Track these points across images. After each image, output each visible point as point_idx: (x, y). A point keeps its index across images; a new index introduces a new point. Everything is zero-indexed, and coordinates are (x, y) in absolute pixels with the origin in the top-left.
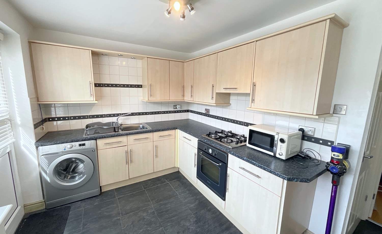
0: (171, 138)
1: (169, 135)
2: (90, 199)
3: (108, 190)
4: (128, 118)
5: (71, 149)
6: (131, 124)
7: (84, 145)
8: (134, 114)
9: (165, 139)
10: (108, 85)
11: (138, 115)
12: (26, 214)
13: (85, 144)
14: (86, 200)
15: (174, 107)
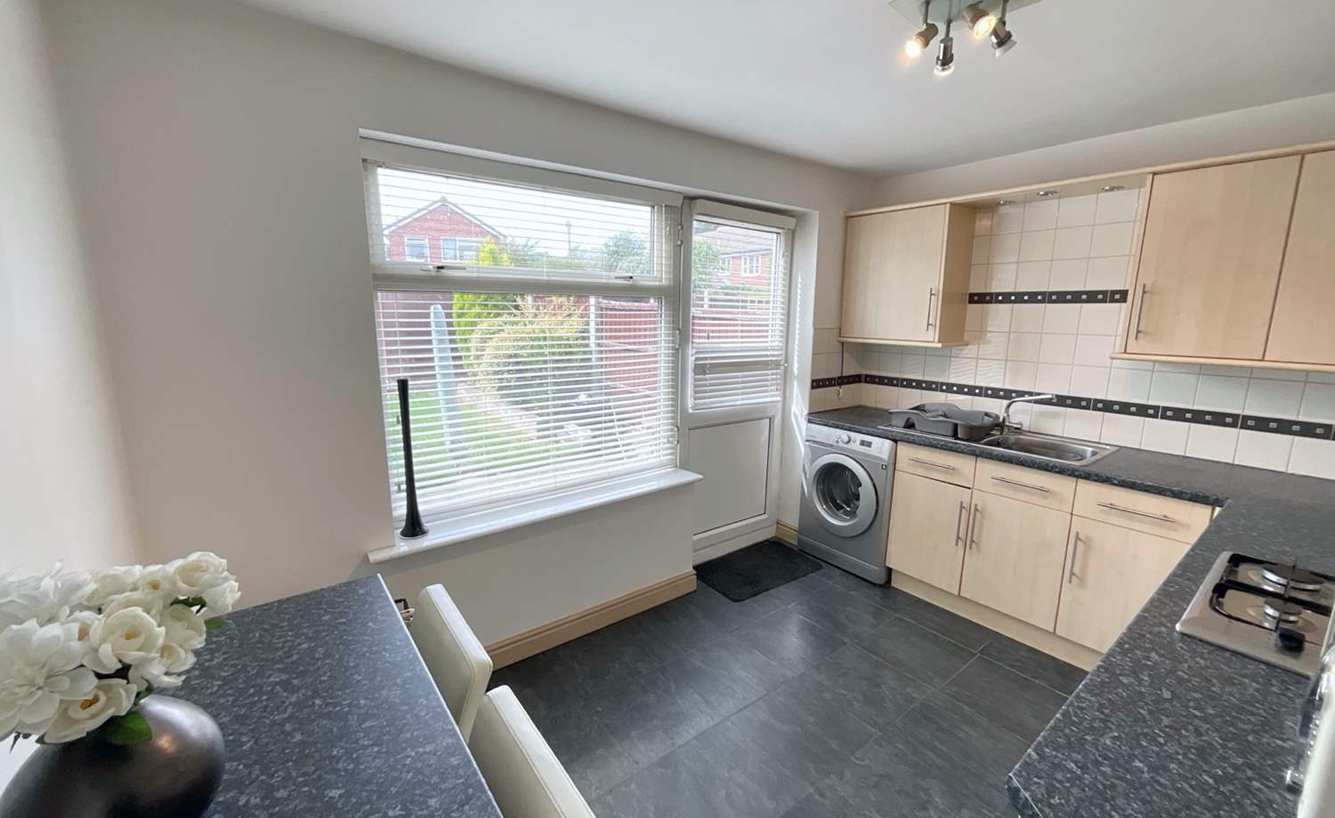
0: (1172, 534)
1: (1166, 519)
2: (869, 584)
3: (905, 590)
4: (1056, 415)
5: (845, 446)
6: (1062, 437)
7: (869, 444)
8: (1084, 403)
9: (1137, 525)
10: (1006, 298)
11: (1099, 410)
12: (776, 537)
13: (871, 443)
14: (851, 577)
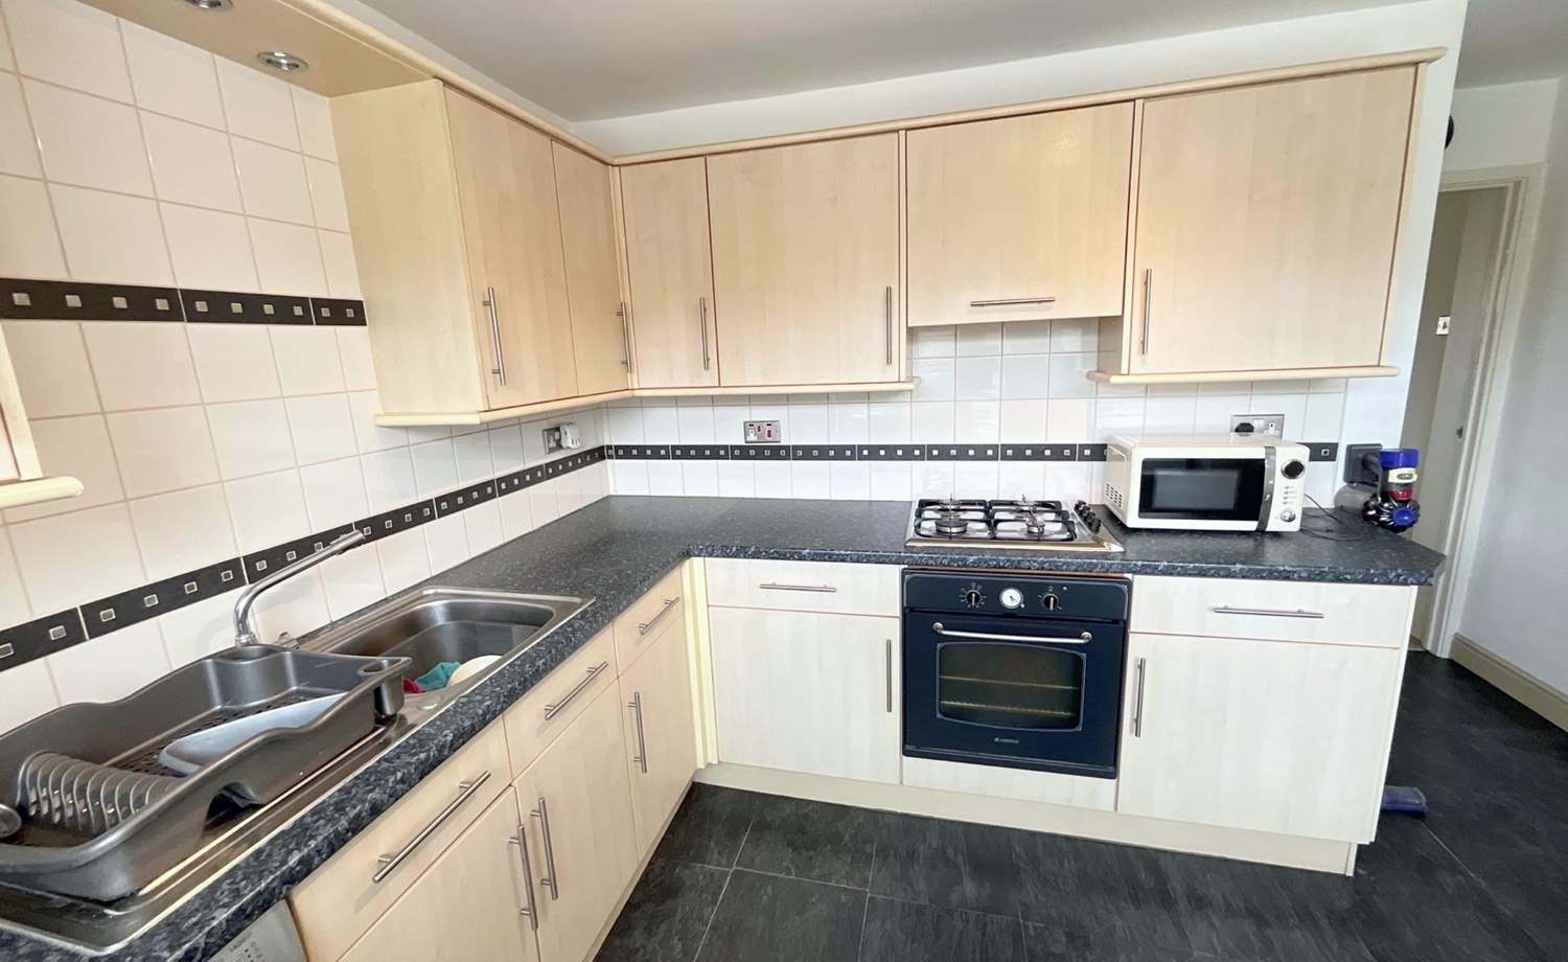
1: (666, 605)
10: (48, 300)
11: (369, 539)
15: (549, 442)
